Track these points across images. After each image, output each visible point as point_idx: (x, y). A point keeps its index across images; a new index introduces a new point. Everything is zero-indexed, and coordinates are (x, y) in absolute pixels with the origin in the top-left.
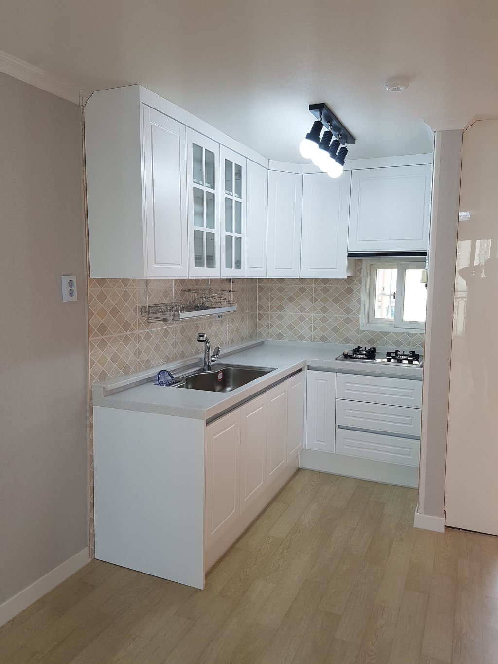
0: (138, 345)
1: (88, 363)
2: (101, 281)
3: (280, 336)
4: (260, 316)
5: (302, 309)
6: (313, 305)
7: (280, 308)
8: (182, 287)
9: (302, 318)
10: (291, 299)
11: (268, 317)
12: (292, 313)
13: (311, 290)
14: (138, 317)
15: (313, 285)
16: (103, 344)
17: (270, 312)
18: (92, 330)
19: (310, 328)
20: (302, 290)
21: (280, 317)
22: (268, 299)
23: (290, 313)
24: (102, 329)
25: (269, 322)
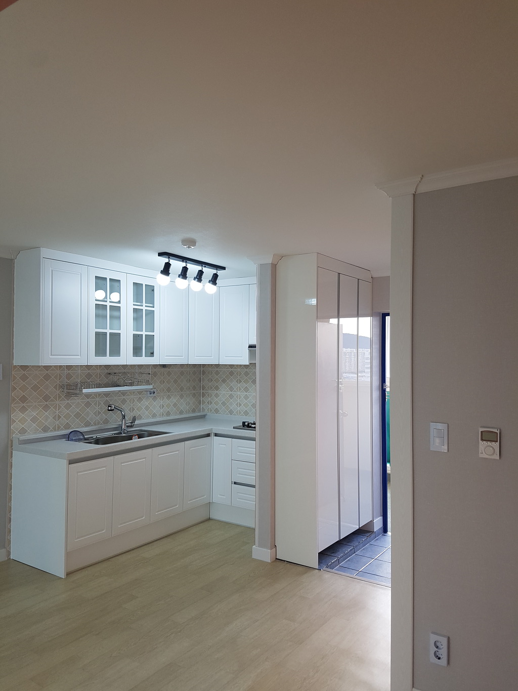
0: (57, 412)
1: (10, 422)
2: (24, 368)
3: (217, 411)
4: (204, 395)
5: (231, 389)
6: (239, 385)
7: (217, 388)
8: (107, 371)
9: (231, 396)
10: (224, 381)
11: (208, 395)
12: (225, 392)
13: (237, 374)
14: (58, 392)
15: (239, 370)
16: (23, 410)
17: (210, 391)
18: (14, 400)
19: (237, 405)
20: (231, 373)
21: (217, 395)
22: (208, 380)
23: (224, 392)
24: (23, 399)
25: (210, 399)
